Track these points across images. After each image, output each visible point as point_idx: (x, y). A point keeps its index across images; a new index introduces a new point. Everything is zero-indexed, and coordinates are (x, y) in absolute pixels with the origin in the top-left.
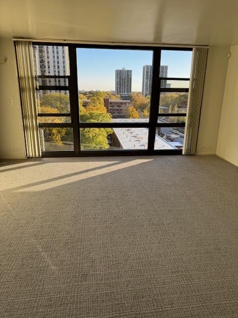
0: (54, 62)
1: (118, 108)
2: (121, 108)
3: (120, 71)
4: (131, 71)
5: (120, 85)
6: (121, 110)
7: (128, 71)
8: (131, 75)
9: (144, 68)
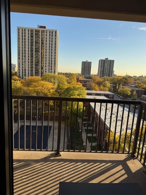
0: (49, 55)
1: (84, 84)
2: (86, 84)
3: (85, 62)
4: (91, 62)
5: (84, 70)
6: (86, 85)
7: (89, 62)
8: (91, 65)
9: (100, 61)
